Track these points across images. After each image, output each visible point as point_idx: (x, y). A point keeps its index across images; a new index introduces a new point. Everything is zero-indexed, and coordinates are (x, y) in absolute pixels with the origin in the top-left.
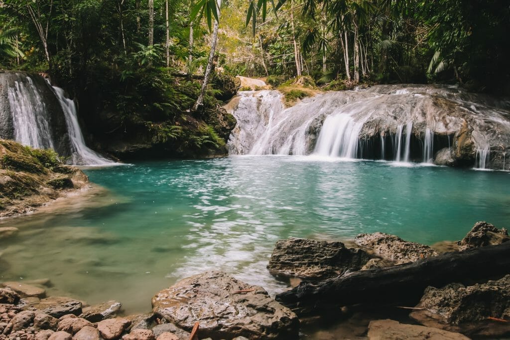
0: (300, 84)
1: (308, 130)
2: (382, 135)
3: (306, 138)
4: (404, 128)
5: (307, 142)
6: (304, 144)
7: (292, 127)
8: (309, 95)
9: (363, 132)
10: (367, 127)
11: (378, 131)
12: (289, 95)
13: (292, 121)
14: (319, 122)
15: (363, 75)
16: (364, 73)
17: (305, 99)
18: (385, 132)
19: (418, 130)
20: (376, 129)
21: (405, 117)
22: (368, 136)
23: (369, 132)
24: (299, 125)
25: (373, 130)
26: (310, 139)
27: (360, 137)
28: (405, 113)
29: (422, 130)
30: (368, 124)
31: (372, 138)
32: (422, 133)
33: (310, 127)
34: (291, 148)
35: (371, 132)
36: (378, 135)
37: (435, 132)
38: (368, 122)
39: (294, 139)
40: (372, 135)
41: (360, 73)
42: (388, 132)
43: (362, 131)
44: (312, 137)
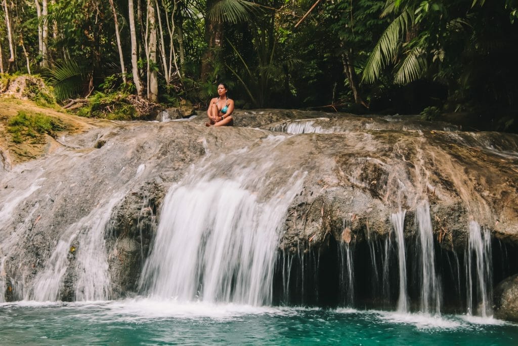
0: (19, 95)
1: (114, 225)
2: (346, 237)
3: (108, 249)
4: (410, 219)
5: (111, 261)
6: (107, 267)
7: (63, 218)
8: (69, 129)
9: (291, 232)
10: (300, 217)
11: (329, 229)
12: (16, 123)
13: (58, 200)
14: (145, 202)
15: (165, 83)
16: (168, 77)
17: (63, 137)
18: (354, 232)
19: (444, 225)
20: (324, 223)
21: (399, 193)
22: (305, 241)
23: (309, 231)
24: (83, 211)
25: (318, 225)
26: (121, 251)
27: (283, 247)
28: (395, 181)
29: (457, 227)
30: (301, 210)
31: (315, 247)
32: (457, 233)
33: (120, 218)
34: (69, 281)
35: (313, 230)
36: (331, 239)
37: (496, 232)
38: (300, 205)
39: (73, 252)
40: (315, 238)
41: (160, 78)
42: (360, 231)
43: (288, 228)
44: (127, 245)
